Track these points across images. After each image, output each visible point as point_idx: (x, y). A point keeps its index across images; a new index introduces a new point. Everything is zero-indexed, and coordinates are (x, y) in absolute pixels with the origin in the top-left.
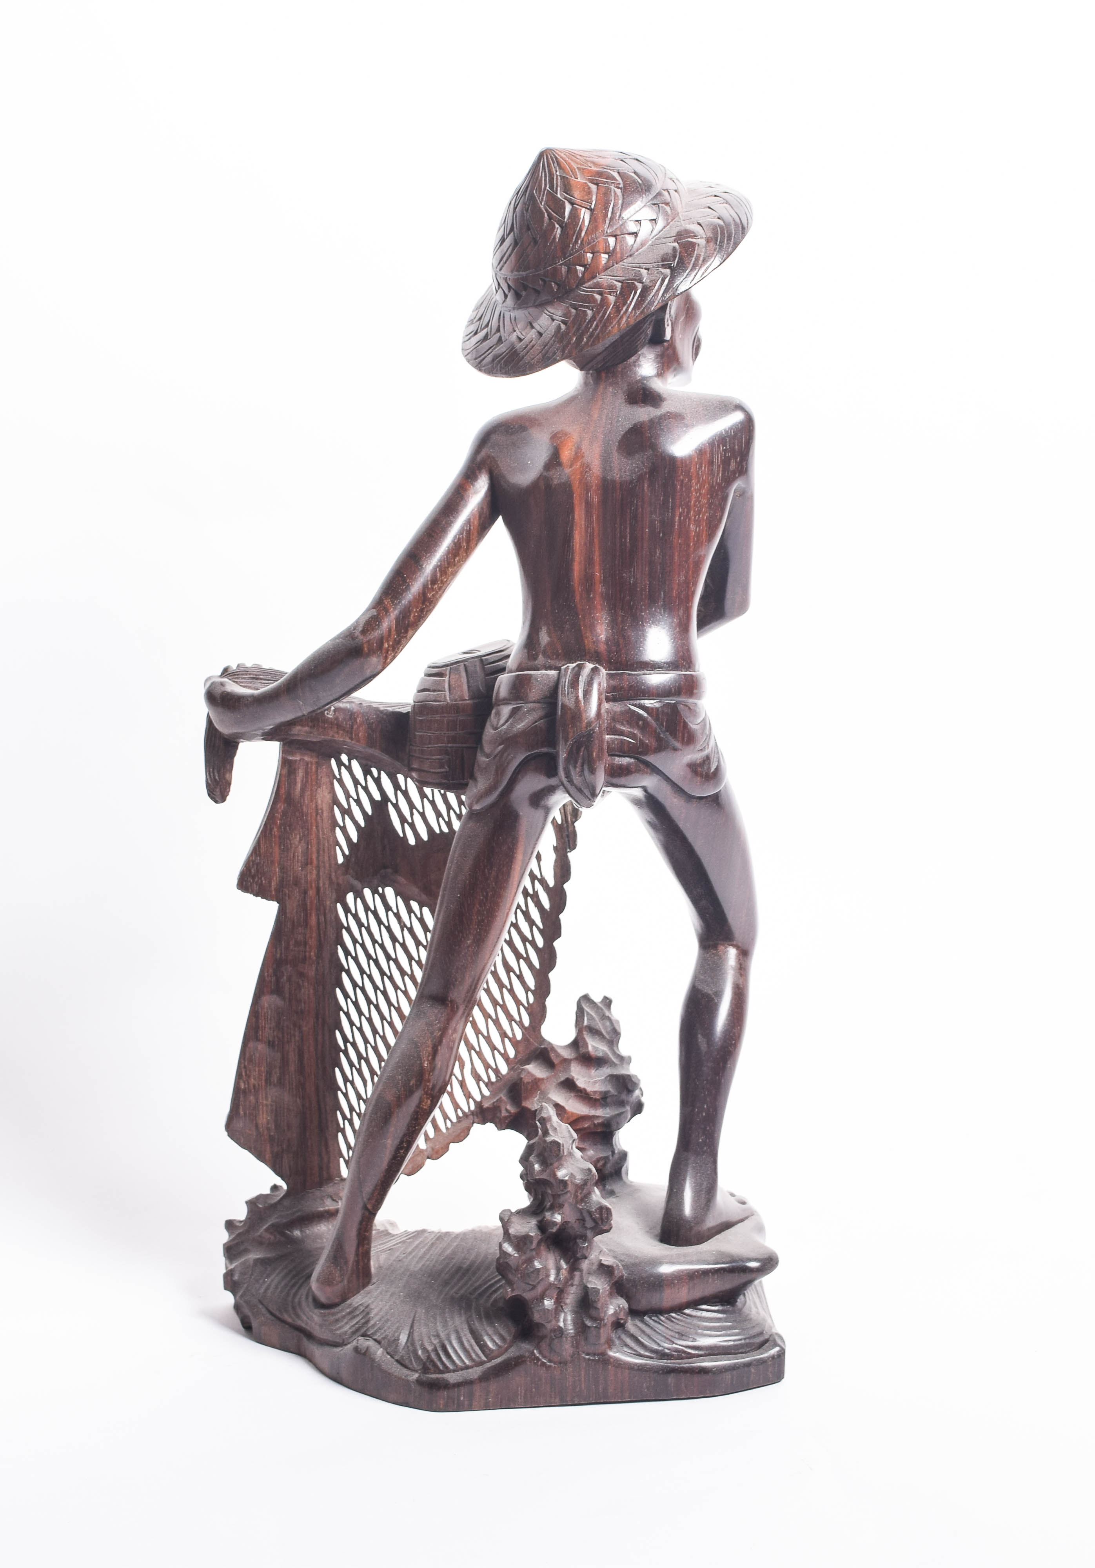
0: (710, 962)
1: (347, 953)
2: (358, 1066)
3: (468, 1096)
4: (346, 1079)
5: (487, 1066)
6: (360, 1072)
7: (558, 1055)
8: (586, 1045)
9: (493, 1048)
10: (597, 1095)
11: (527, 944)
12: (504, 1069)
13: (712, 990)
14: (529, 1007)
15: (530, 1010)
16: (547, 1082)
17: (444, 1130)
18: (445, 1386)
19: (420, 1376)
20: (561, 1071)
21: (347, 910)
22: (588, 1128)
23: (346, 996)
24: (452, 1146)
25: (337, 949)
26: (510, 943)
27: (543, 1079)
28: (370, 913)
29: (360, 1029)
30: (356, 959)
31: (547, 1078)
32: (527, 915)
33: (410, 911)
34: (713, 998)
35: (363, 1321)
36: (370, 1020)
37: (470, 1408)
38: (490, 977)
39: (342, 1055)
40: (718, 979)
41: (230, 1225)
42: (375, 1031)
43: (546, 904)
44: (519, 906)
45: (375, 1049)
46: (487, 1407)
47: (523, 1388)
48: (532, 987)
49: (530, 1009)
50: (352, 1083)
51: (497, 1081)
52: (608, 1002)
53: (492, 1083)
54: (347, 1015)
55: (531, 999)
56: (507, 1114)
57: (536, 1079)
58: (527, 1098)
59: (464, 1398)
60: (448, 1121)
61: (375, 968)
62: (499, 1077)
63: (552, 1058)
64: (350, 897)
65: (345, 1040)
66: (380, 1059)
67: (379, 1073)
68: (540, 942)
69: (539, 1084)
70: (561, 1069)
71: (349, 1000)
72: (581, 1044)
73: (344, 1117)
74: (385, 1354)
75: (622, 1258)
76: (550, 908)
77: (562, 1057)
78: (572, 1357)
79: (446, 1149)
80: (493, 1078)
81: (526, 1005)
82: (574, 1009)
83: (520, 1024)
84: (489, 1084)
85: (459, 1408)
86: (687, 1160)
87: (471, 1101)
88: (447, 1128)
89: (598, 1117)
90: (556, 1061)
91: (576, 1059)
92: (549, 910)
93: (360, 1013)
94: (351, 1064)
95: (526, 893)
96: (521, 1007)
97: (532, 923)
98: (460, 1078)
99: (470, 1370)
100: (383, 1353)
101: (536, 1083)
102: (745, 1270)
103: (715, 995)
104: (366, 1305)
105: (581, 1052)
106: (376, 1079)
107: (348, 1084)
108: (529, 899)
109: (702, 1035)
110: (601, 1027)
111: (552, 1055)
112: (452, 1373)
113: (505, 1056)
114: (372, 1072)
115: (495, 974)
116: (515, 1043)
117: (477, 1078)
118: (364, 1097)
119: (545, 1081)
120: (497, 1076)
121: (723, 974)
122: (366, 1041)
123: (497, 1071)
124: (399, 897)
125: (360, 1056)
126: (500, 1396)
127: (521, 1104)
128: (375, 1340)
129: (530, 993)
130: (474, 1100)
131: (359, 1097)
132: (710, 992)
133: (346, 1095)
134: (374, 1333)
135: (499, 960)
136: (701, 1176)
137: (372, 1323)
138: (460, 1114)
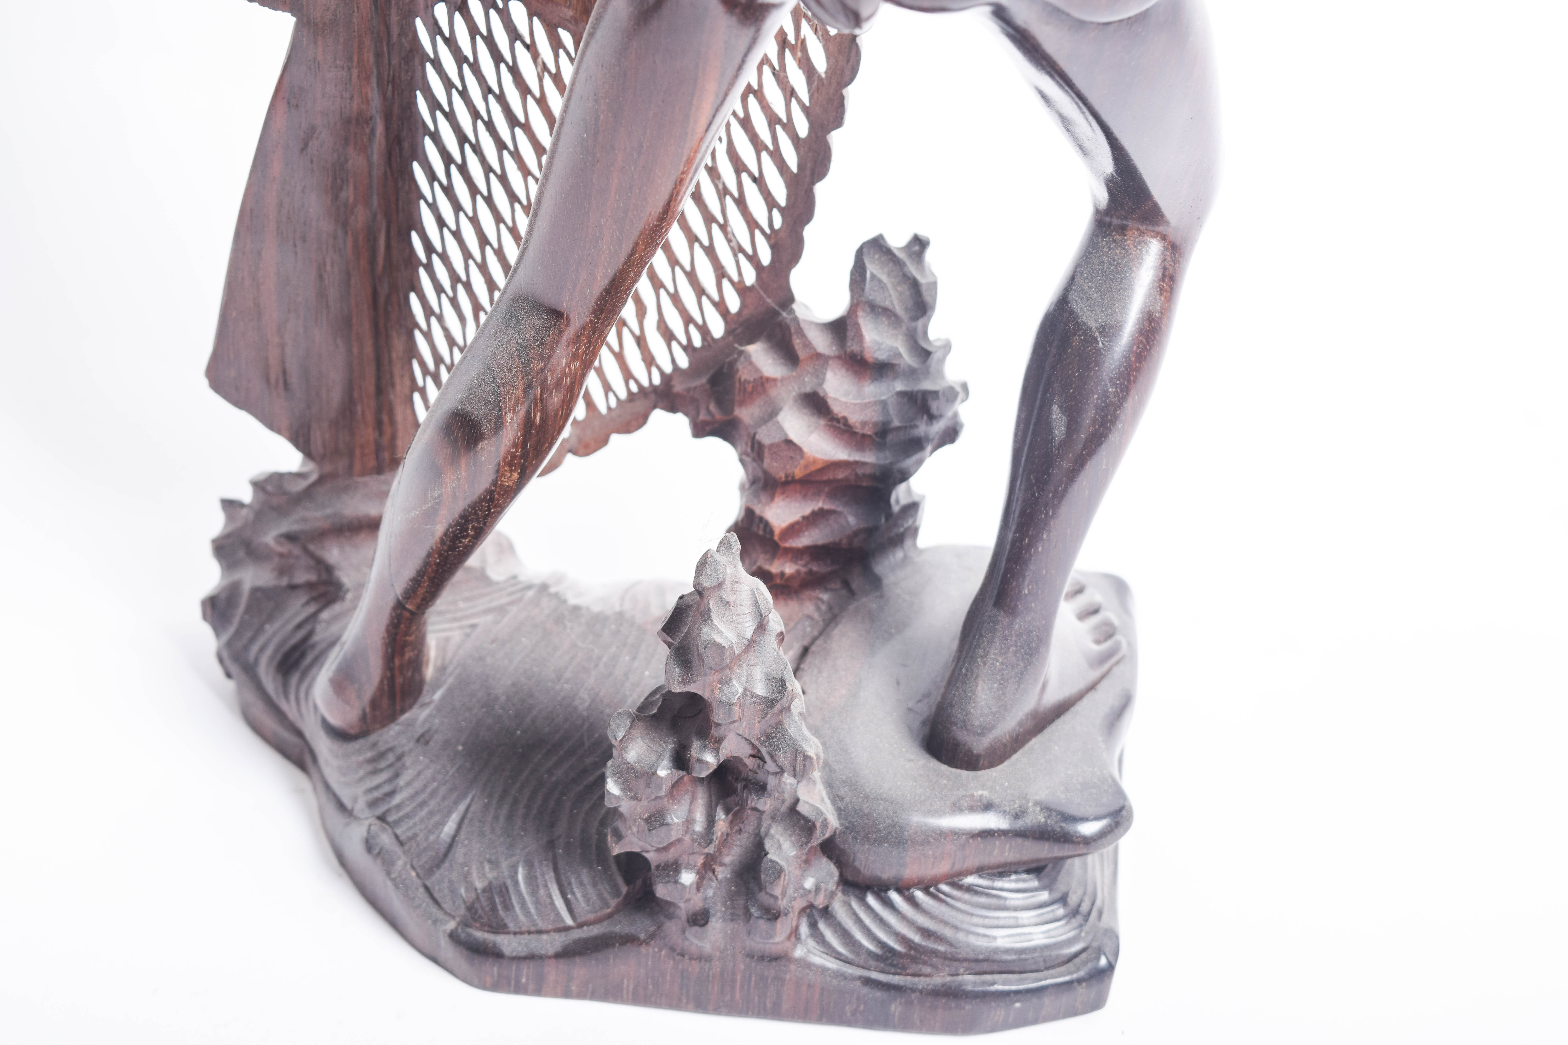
0: (1105, 258)
1: (434, 105)
2: (451, 294)
3: (649, 361)
4: (428, 312)
5: (688, 320)
6: (454, 302)
7: (807, 344)
8: (860, 336)
9: (700, 292)
10: (867, 428)
11: (778, 128)
12: (718, 328)
13: (1096, 321)
14: (773, 236)
15: (773, 241)
16: (782, 385)
17: (603, 409)
18: (495, 954)
19: (456, 929)
20: (808, 372)
21: (435, 29)
22: (846, 479)
23: (432, 177)
24: (615, 438)
25: (416, 96)
26: (746, 123)
27: (775, 380)
28: (479, 39)
29: (457, 235)
30: (450, 117)
31: (783, 379)
32: (781, 78)
33: (556, 44)
34: (1096, 339)
35: (387, 788)
36: (474, 221)
37: (538, 991)
38: (703, 177)
39: (422, 272)
40: (1112, 298)
41: (229, 505)
42: (483, 241)
43: (821, 64)
44: (765, 60)
45: (483, 267)
46: (567, 994)
47: (631, 981)
48: (782, 200)
49: (773, 238)
50: (440, 319)
51: (703, 347)
52: (919, 244)
53: (695, 349)
54: (433, 207)
55: (778, 222)
56: (708, 418)
57: (761, 378)
58: (742, 403)
59: (527, 980)
60: (611, 395)
61: (487, 134)
62: (707, 341)
63: (797, 347)
64: (441, 11)
65: (429, 248)
66: (491, 286)
67: (488, 308)
68: (802, 128)
69: (767, 386)
70: (808, 368)
71: (436, 184)
72: (850, 334)
73: (425, 371)
74: (408, 867)
75: (843, 791)
76: (826, 73)
77: (815, 350)
78: (721, 952)
79: (604, 441)
80: (697, 342)
81: (768, 231)
82: (849, 262)
83: (754, 259)
84: (688, 348)
85: (519, 989)
86: (996, 622)
87: (654, 370)
88: (609, 408)
89: (864, 464)
90: (802, 354)
91: (839, 357)
92: (823, 76)
93: (457, 207)
94: (439, 289)
95: (782, 41)
96: (757, 232)
97: (790, 93)
98: (637, 332)
99: (545, 937)
100: (405, 865)
101: (763, 385)
102: (1065, 838)
103: (1100, 333)
104: (399, 751)
105: (848, 350)
106: (483, 317)
107: (433, 320)
108: (788, 53)
109: (1061, 407)
110: (896, 302)
111: (797, 342)
112: (512, 936)
113: (721, 306)
114: (477, 307)
115: (713, 171)
116: (741, 289)
117: (668, 336)
118: (460, 342)
119: (779, 384)
120: (704, 339)
121: (1125, 290)
122: (467, 255)
123: (704, 330)
124: (535, 19)
125: (455, 279)
126: (590, 986)
127: (732, 411)
128: (397, 837)
129: (776, 213)
130: (659, 368)
131: (451, 342)
132: (1093, 324)
133: (428, 336)
134: (397, 823)
135: (721, 150)
136: (1016, 652)
137: (397, 799)
138: (634, 388)
